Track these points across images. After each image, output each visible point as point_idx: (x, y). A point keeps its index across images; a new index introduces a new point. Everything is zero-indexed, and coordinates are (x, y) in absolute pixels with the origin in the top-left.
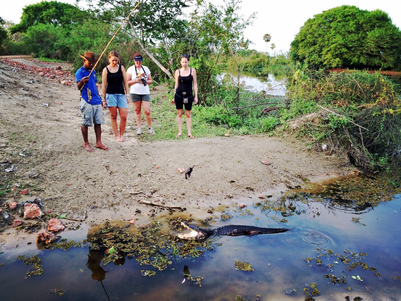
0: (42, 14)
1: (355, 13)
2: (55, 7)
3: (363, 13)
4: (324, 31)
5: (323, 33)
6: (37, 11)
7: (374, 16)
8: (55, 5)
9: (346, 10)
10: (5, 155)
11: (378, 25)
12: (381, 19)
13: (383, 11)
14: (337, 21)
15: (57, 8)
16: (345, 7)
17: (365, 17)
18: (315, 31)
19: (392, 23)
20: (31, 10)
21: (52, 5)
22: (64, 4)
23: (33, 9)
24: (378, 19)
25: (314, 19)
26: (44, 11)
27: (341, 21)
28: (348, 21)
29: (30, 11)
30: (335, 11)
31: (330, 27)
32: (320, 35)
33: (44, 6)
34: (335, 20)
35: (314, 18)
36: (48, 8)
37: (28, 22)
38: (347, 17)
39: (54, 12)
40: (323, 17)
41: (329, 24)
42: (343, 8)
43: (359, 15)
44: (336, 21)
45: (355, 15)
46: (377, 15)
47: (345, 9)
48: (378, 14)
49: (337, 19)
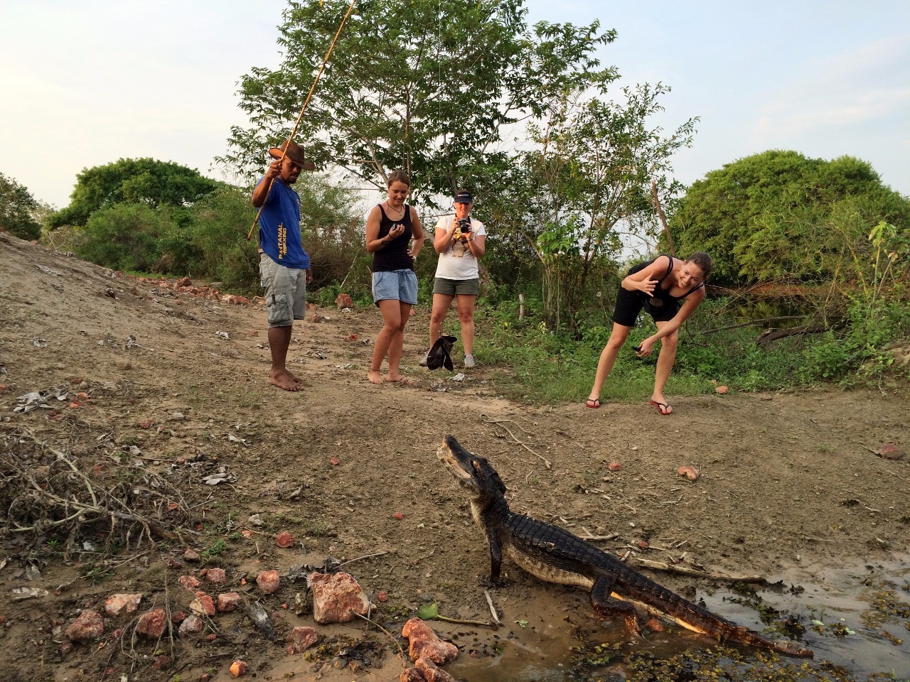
0: (121, 186)
1: (798, 166)
2: (148, 170)
3: (815, 165)
4: (734, 206)
5: (731, 209)
6: (109, 179)
7: (841, 169)
8: (149, 168)
9: (777, 160)
10: (188, 439)
11: (850, 188)
12: (855, 175)
13: (858, 159)
14: (760, 182)
15: (152, 173)
16: (774, 155)
17: (820, 172)
18: (714, 206)
19: (882, 184)
20: (96, 177)
21: (143, 167)
22: (168, 165)
23: (100, 176)
24: (848, 176)
25: (708, 183)
26: (126, 179)
27: (769, 184)
28: (785, 182)
29: (95, 181)
30: (753, 164)
31: (747, 197)
32: (725, 213)
33: (125, 170)
34: (756, 182)
35: (707, 179)
36: (133, 174)
37: (90, 203)
38: (781, 175)
39: (146, 181)
40: (727, 177)
41: (742, 190)
42: (769, 157)
43: (807, 169)
44: (757, 185)
45: (796, 170)
46: (847, 168)
47: (773, 158)
48: (848, 165)
49: (758, 181)
